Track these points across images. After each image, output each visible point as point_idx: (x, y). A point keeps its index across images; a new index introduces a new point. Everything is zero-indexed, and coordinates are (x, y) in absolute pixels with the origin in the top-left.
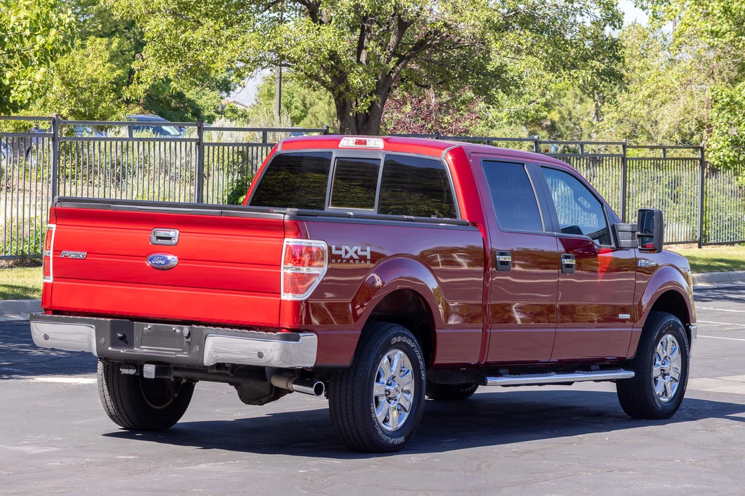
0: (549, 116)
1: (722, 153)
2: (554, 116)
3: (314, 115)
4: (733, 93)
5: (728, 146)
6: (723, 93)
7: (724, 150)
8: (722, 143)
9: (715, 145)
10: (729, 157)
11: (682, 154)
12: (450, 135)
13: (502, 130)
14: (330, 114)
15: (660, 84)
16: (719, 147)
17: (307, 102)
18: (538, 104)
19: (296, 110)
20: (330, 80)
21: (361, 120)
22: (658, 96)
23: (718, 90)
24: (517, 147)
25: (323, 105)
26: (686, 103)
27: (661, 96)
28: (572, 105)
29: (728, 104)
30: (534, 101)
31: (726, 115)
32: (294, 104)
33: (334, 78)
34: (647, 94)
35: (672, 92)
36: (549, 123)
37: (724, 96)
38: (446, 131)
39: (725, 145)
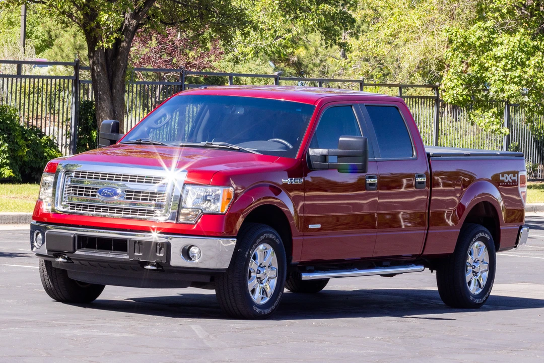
0: (296, 52)
1: (455, 92)
2: (301, 52)
3: (60, 47)
4: (467, 34)
5: (462, 84)
6: (457, 34)
7: (458, 89)
8: (455, 81)
9: (449, 84)
10: (462, 96)
11: (422, 92)
12: (193, 70)
13: (247, 65)
14: (75, 46)
15: (402, 23)
16: (453, 85)
17: (53, 33)
18: (285, 39)
19: (37, 40)
20: (82, 17)
21: (110, 54)
22: (400, 35)
23: (453, 31)
24: (263, 82)
25: (68, 37)
26: (426, 43)
27: (403, 36)
28: (319, 41)
29: (463, 45)
30: (281, 37)
31: (460, 55)
32: (35, 34)
33: (86, 15)
34: (389, 33)
35: (413, 32)
36: (296, 59)
37: (458, 36)
38: (190, 66)
39: (459, 83)
